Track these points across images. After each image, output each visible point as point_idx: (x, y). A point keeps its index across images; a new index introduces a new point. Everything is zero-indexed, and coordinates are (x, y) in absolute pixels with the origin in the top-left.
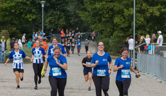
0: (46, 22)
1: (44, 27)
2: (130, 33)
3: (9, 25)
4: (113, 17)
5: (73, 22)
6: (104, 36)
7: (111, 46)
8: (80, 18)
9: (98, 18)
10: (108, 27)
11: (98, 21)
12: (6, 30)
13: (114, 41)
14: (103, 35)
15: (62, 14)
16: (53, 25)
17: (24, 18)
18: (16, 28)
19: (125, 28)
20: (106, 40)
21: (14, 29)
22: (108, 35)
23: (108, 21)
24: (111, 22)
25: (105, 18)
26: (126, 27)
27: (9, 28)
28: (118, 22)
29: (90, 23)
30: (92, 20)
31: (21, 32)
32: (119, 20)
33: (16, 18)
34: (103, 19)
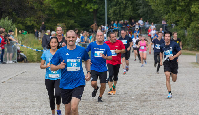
0: (110, 13)
1: (107, 18)
3: (65, 17)
4: (189, 5)
5: (142, 12)
6: (179, 28)
7: (187, 39)
8: (150, 7)
9: (172, 7)
10: (184, 17)
11: (172, 9)
12: (63, 24)
13: (191, 33)
14: (178, 26)
15: (128, 3)
16: (119, 16)
17: (84, 9)
18: (74, 20)
20: (181, 33)
21: (72, 22)
22: (184, 27)
23: (184, 10)
24: (187, 10)
25: (180, 6)
27: (66, 20)
28: (197, 11)
29: (162, 13)
30: (164, 10)
31: (80, 25)
32: (197, 9)
33: (73, 8)
34: (178, 8)
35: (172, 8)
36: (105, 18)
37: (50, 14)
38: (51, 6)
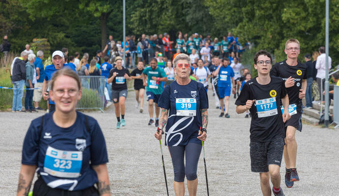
0: (131, 20)
1: (126, 31)
2: (317, 42)
3: (48, 27)
4: (279, 8)
5: (192, 19)
8: (206, 10)
9: (247, 10)
10: (270, 30)
11: (247, 15)
12: (44, 39)
14: (258, 47)
15: (167, 2)
16: (148, 26)
17: (83, 12)
18: (65, 33)
19: (308, 32)
21: (61, 37)
22: (268, 47)
24: (275, 18)
25: (262, 9)
26: (310, 29)
27: (50, 33)
28: (292, 19)
29: (228, 22)
30: (232, 16)
31: (76, 42)
32: (294, 15)
33: (64, 11)
34: (258, 13)
35: (247, 13)
36: (122, 29)
37: (20, 21)
38: (22, 5)
